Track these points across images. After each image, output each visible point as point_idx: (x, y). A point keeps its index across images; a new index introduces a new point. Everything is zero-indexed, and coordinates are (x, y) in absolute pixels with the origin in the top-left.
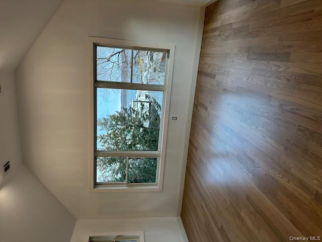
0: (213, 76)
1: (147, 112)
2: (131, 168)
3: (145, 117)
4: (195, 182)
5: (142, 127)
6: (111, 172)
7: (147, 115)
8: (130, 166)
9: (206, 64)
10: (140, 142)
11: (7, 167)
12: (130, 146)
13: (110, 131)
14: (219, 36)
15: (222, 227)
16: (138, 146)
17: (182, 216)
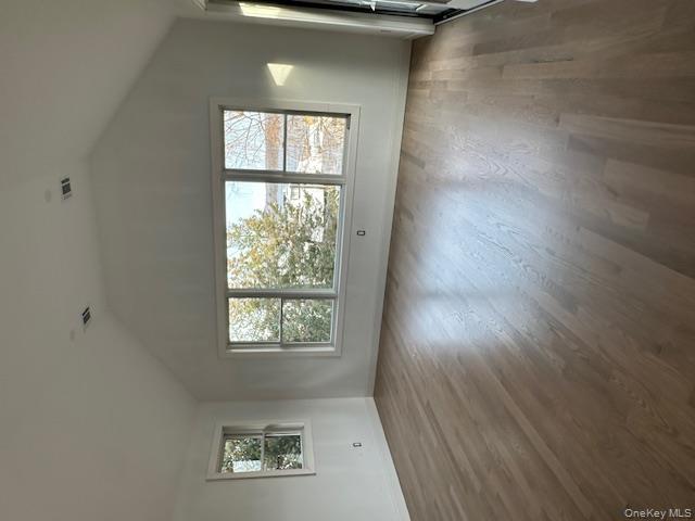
0: (422, 165)
1: (318, 212)
2: (288, 320)
3: (314, 220)
4: (394, 338)
5: (309, 241)
6: (251, 326)
7: (317, 218)
8: (288, 316)
9: (412, 140)
10: (304, 271)
11: (86, 317)
12: (286, 279)
13: (247, 249)
14: (430, 97)
15: (428, 403)
16: (302, 277)
17: (375, 395)
